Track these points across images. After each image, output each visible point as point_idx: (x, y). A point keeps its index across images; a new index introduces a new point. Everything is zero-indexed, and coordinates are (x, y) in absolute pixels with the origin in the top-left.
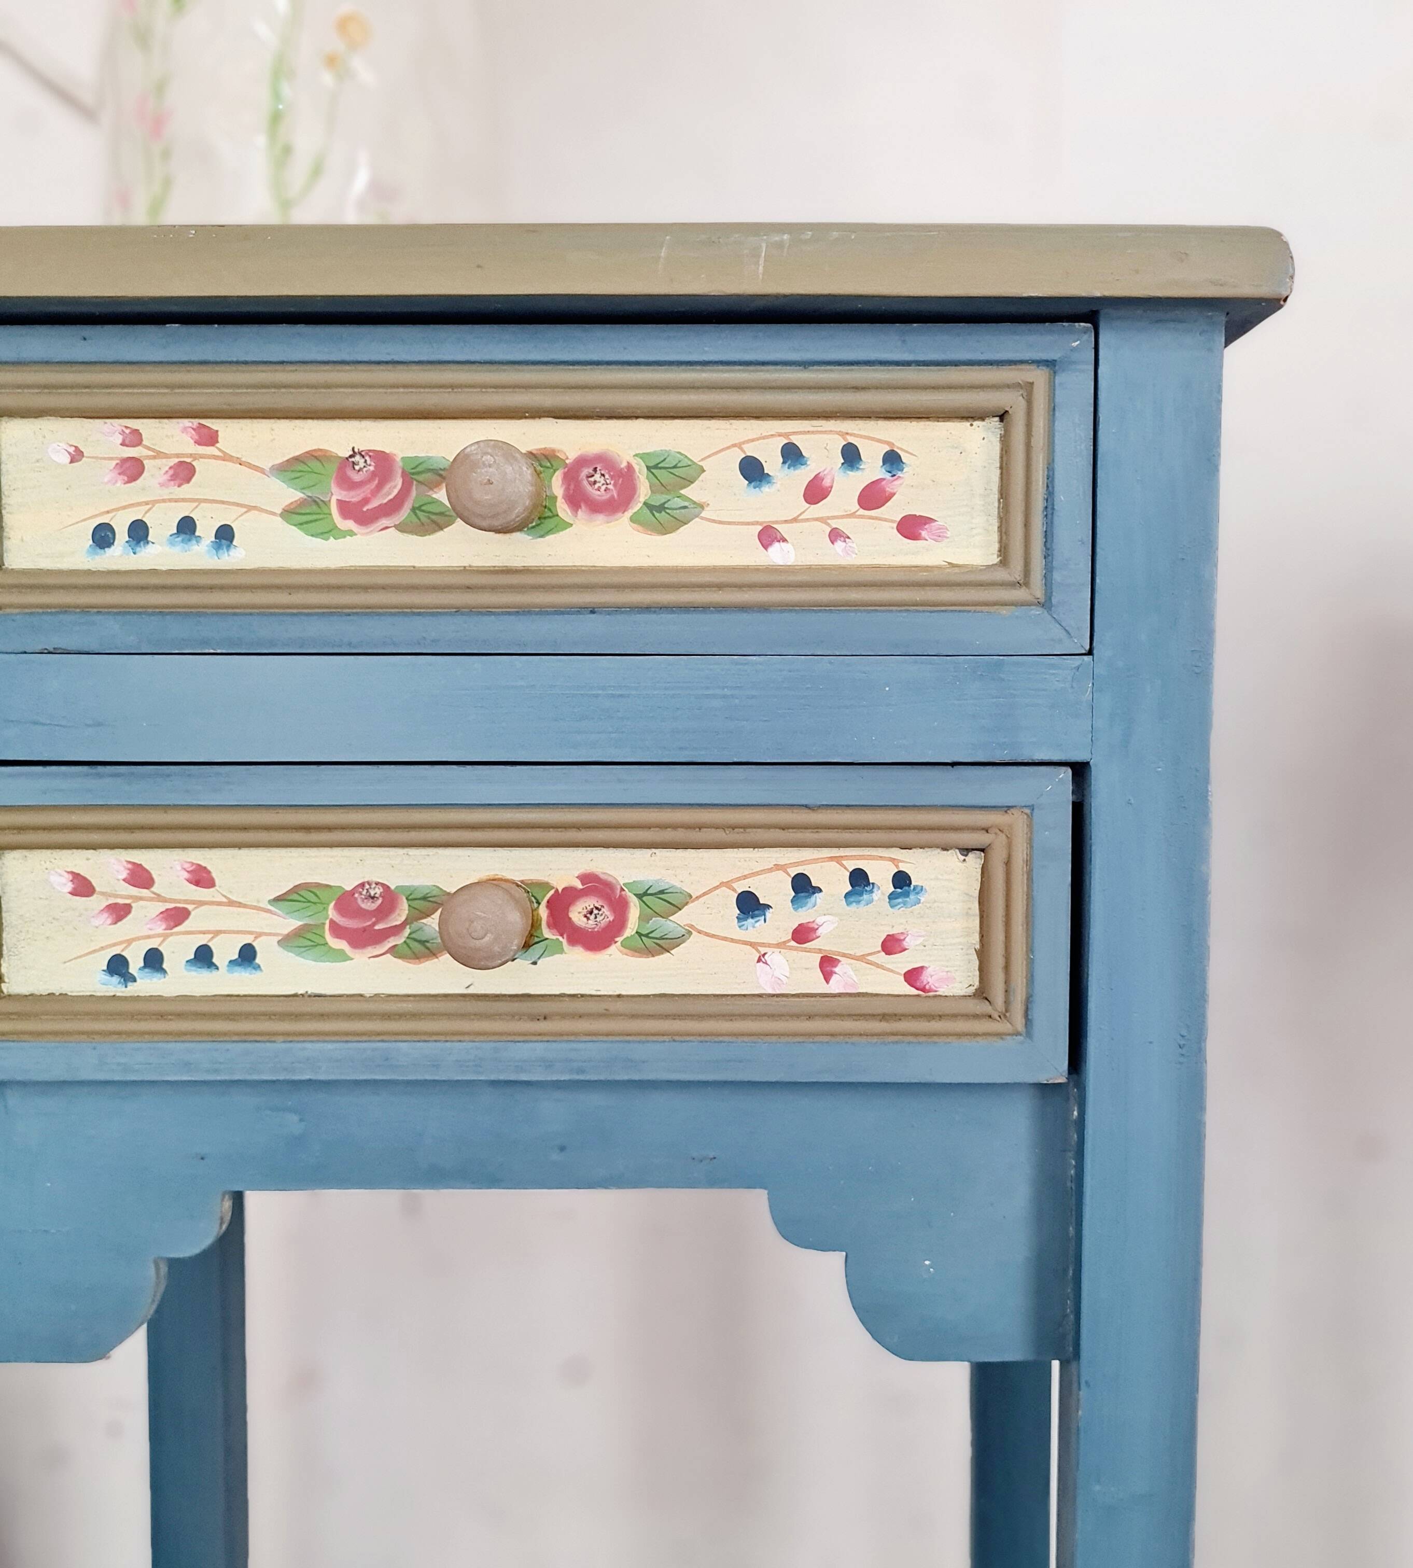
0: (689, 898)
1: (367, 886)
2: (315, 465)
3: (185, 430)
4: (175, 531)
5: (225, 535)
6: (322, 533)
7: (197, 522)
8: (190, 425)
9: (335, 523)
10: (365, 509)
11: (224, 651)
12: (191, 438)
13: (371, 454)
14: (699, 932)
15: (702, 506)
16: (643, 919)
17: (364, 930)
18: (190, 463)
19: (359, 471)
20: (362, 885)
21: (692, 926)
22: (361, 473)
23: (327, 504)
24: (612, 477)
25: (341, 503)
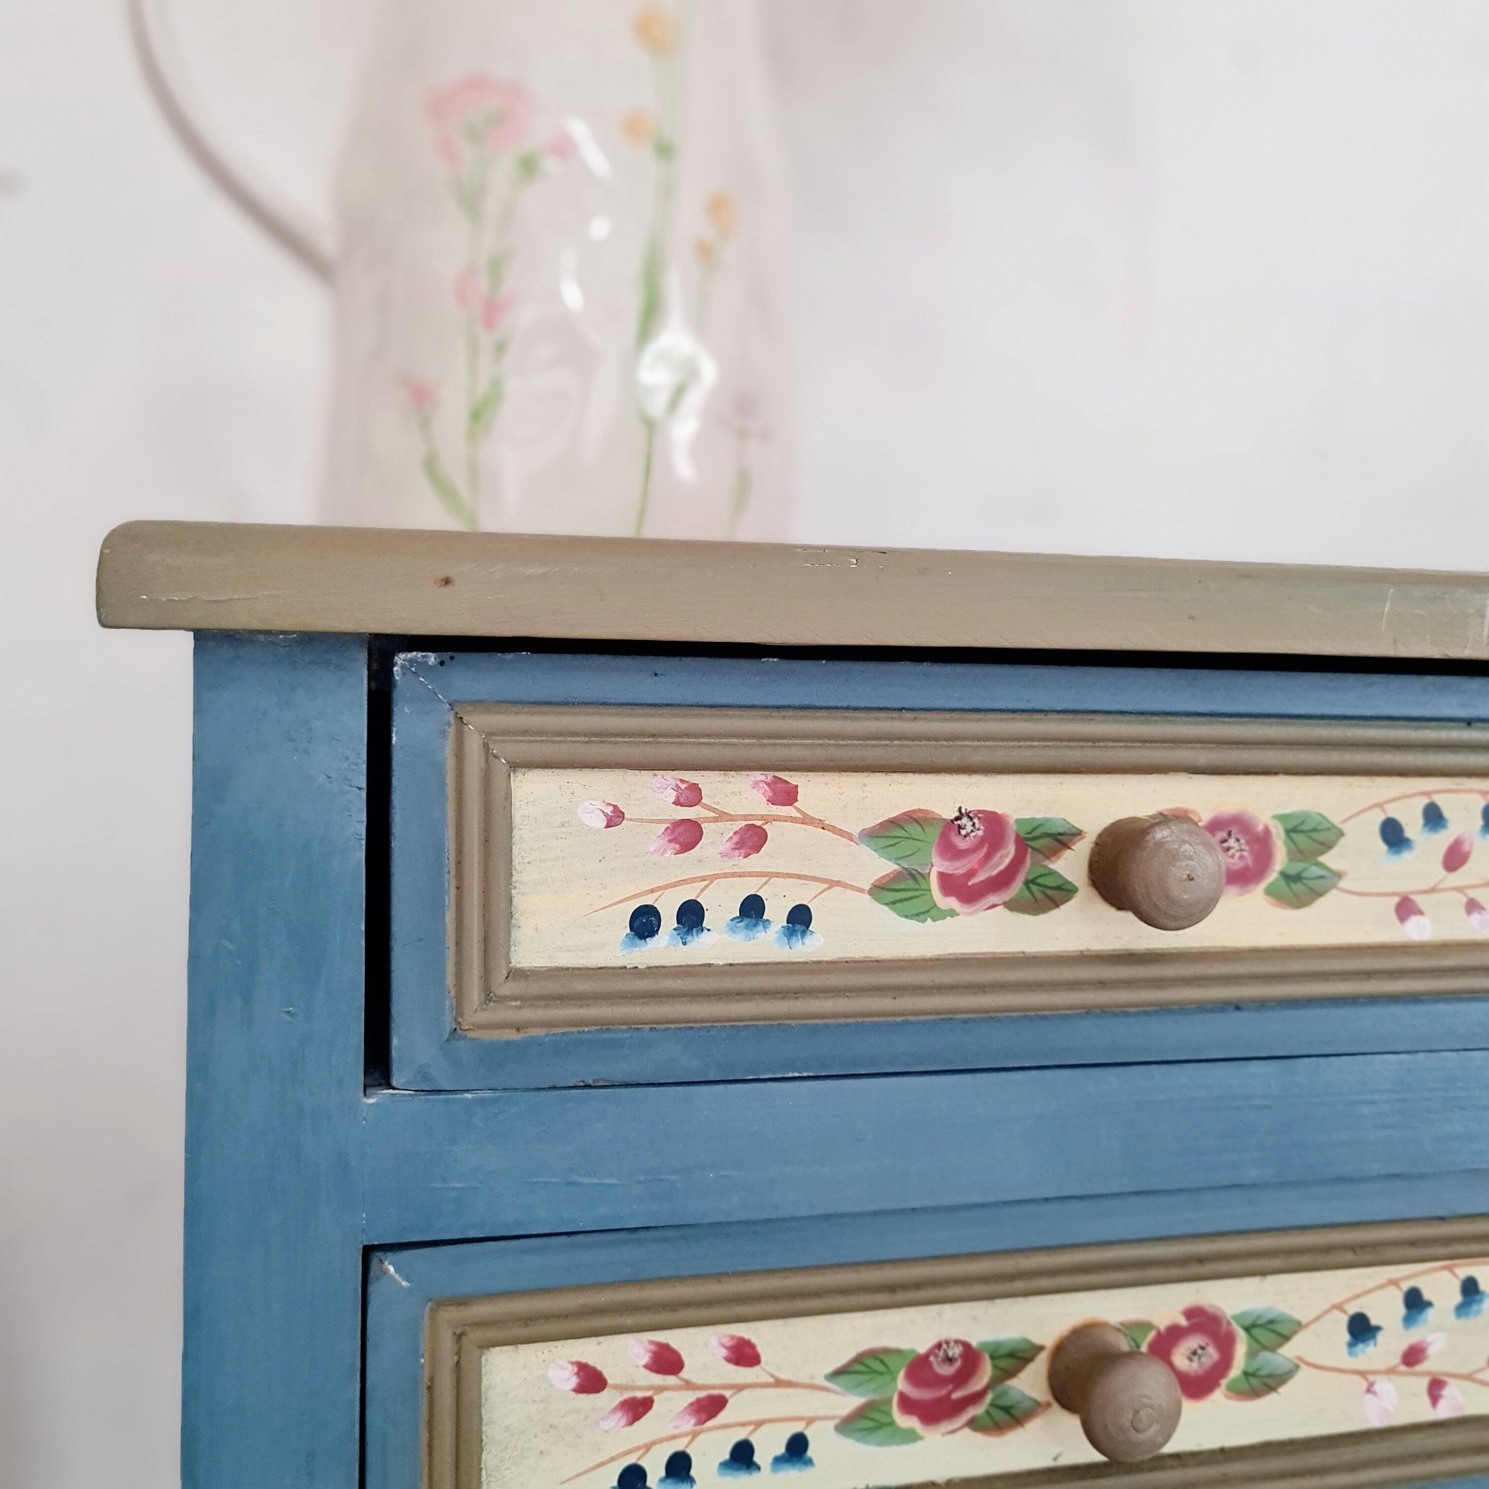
0: (1298, 1327)
1: (944, 1346)
2: (914, 830)
3: (755, 785)
4: (738, 915)
5: (800, 917)
6: (918, 915)
7: (765, 902)
8: (763, 778)
9: (934, 902)
10: (970, 884)
11: (811, 1074)
12: (764, 794)
13: (980, 815)
14: (1308, 1364)
15: (1339, 875)
16: (1251, 1354)
17: (939, 1401)
18: (759, 827)
19: (965, 836)
20: (939, 1346)
21: (1300, 1359)
22: (968, 838)
23: (926, 877)
24: (1248, 843)
25: (942, 876)
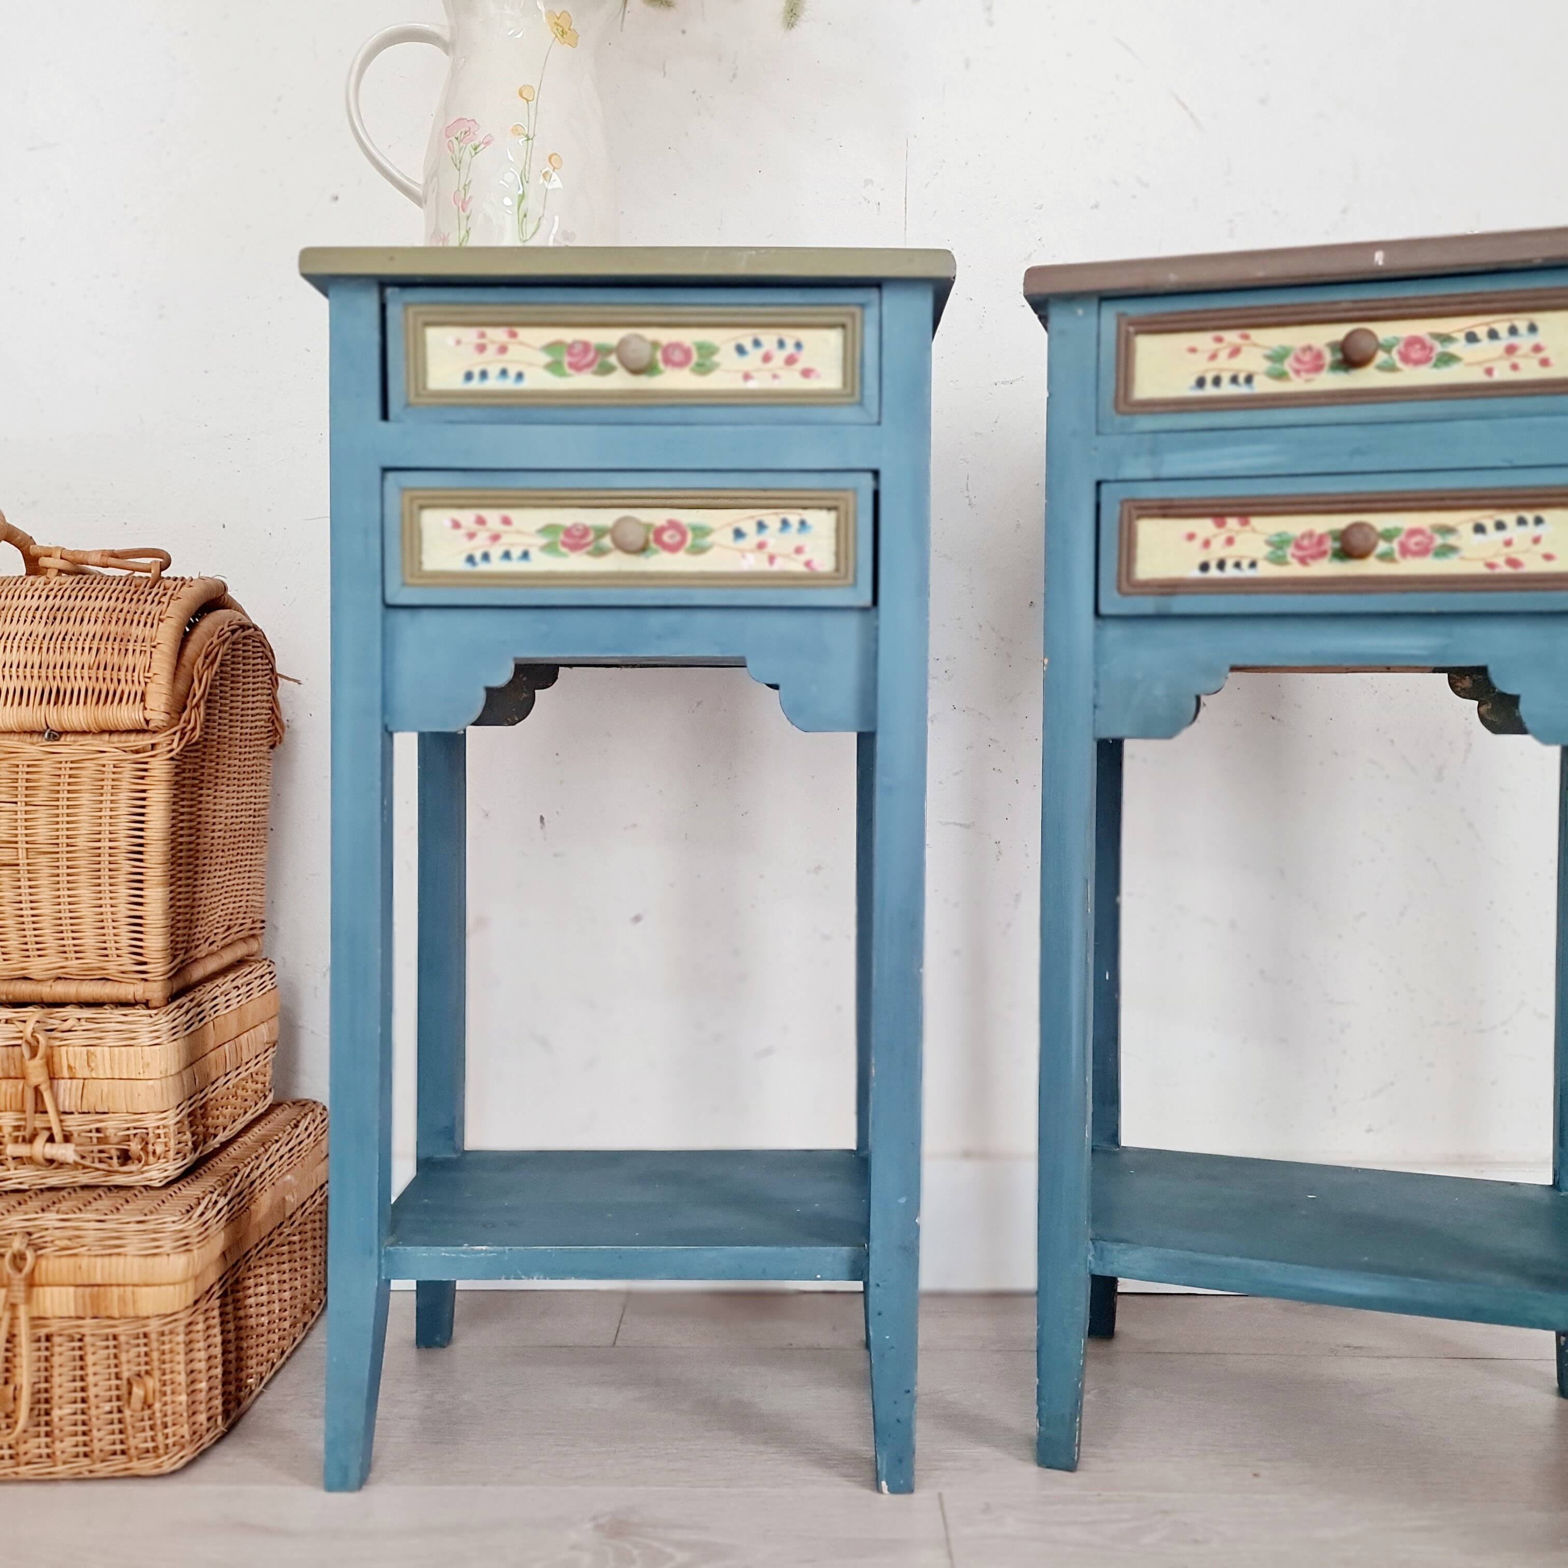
0: (712, 531)
1: (577, 525)
2: (557, 346)
3: (504, 332)
4: (499, 374)
5: (520, 376)
6: (561, 375)
7: (508, 370)
8: (506, 329)
9: (566, 371)
10: (578, 365)
12: (507, 335)
13: (581, 342)
14: (717, 545)
15: (719, 364)
16: (694, 539)
17: (575, 544)
18: (506, 346)
20: (574, 525)
21: (714, 542)
22: (577, 350)
23: (563, 363)
24: (682, 352)
25: (568, 362)
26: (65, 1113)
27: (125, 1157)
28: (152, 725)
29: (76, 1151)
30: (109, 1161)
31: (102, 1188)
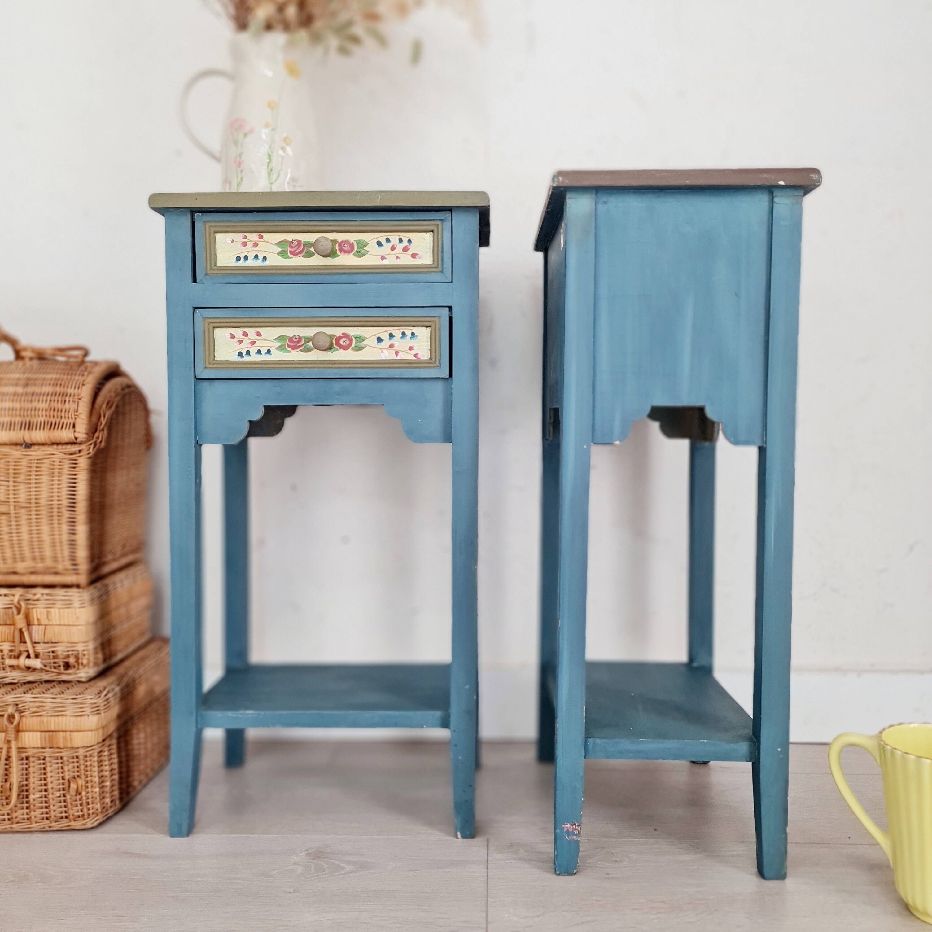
0: (366, 338)
2: (284, 243)
3: (256, 235)
4: (254, 258)
5: (265, 258)
6: (286, 258)
7: (259, 255)
9: (289, 256)
10: (295, 253)
11: (265, 283)
12: (258, 237)
13: (296, 240)
14: (369, 346)
15: (368, 251)
16: (356, 343)
17: (294, 346)
18: (257, 243)
20: (294, 336)
21: (367, 344)
22: (294, 245)
23: (287, 251)
24: (349, 245)
25: (290, 251)
26: (36, 643)
27: (67, 666)
28: (79, 440)
29: (42, 663)
30: (59, 668)
31: (56, 682)
